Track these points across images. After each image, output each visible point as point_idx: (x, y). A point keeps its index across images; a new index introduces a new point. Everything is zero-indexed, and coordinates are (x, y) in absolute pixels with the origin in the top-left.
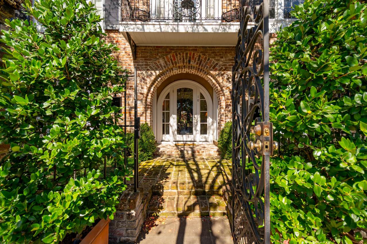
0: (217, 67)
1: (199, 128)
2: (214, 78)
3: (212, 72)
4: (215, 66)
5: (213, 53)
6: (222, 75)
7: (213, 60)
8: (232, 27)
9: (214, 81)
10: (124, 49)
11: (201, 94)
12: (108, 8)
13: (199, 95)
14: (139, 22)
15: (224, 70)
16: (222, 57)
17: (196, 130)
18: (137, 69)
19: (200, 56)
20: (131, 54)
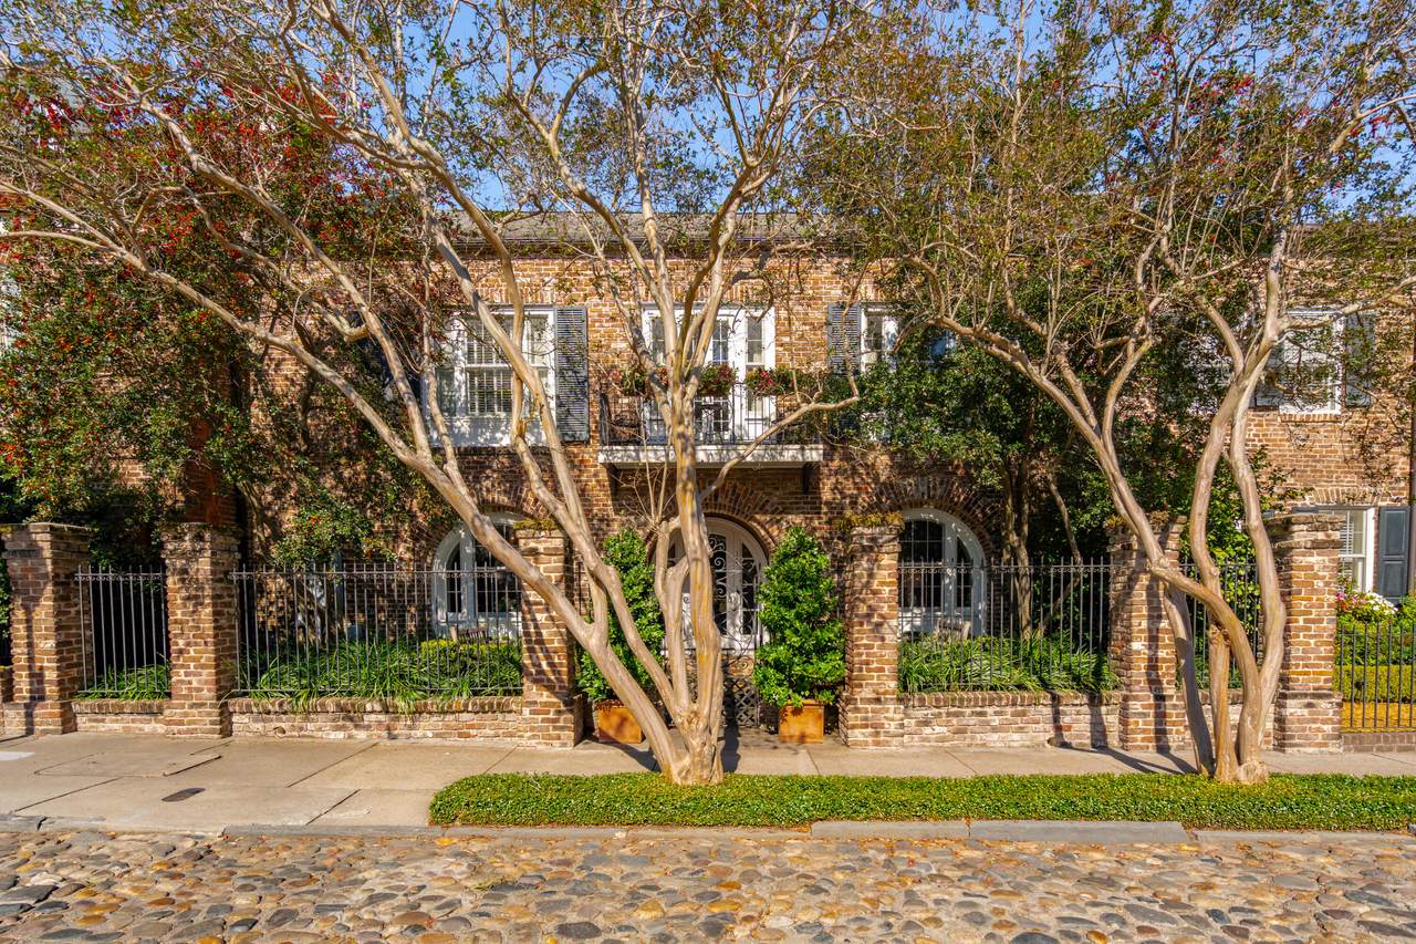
0: (767, 507)
1: (739, 622)
2: (763, 527)
3: (758, 517)
4: (764, 506)
5: (760, 480)
6: (778, 521)
7: (760, 493)
8: (785, 453)
9: (763, 532)
10: (596, 475)
11: (744, 547)
12: (564, 400)
13: (739, 549)
14: (632, 448)
15: (781, 513)
16: (777, 489)
17: (734, 625)
18: (617, 512)
19: (735, 487)
20: (607, 483)
